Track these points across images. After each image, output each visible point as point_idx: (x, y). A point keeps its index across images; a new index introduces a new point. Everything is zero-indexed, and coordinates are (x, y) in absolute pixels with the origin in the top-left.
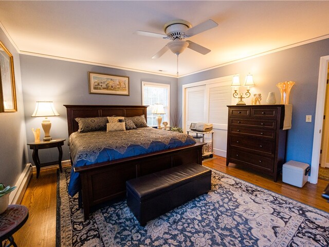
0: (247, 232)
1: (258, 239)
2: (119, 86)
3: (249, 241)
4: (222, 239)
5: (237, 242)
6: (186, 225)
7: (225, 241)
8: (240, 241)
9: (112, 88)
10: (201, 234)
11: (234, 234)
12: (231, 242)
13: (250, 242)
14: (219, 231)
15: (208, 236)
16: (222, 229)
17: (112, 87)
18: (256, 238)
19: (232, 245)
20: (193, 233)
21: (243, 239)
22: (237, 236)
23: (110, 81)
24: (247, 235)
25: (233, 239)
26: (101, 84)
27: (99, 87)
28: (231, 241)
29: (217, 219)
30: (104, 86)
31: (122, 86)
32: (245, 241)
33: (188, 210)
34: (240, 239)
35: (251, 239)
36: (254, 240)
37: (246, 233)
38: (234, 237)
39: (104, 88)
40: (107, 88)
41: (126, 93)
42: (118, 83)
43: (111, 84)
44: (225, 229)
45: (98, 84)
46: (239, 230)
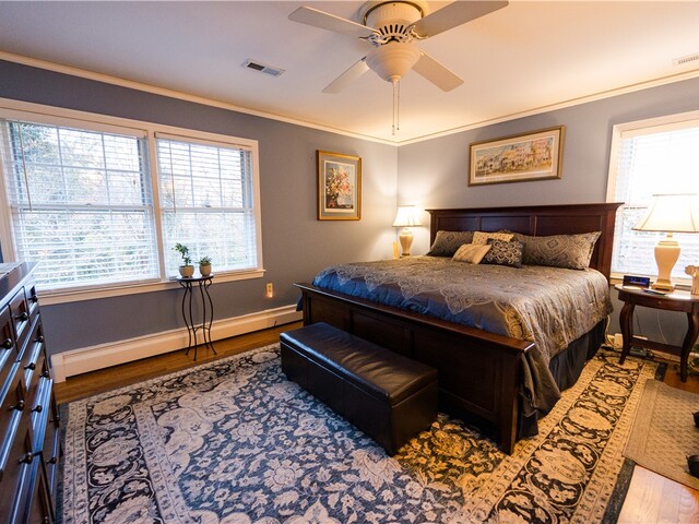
0: (245, 505)
1: (221, 516)
2: (531, 159)
3: (225, 498)
4: (241, 456)
5: (230, 477)
6: (284, 416)
7: (237, 459)
8: (229, 482)
9: (515, 166)
10: (261, 432)
11: (246, 477)
12: (231, 468)
13: (221, 500)
14: (262, 456)
15: (254, 440)
16: (263, 462)
17: (513, 163)
18: (227, 515)
19: (226, 468)
20: (265, 423)
21: (232, 490)
22: (241, 480)
23: (510, 151)
24: (239, 501)
25: (237, 472)
26: (489, 164)
27: (486, 169)
28: (235, 469)
29: (293, 458)
30: (496, 165)
31: (538, 157)
32: (227, 491)
33: (322, 420)
34: (234, 484)
35: (227, 504)
36: (223, 508)
37: (244, 499)
38: (241, 475)
39: (495, 171)
40: (502, 170)
41: (550, 171)
42: (529, 151)
43: (512, 156)
44: (264, 467)
45: (485, 165)
46: (255, 490)
